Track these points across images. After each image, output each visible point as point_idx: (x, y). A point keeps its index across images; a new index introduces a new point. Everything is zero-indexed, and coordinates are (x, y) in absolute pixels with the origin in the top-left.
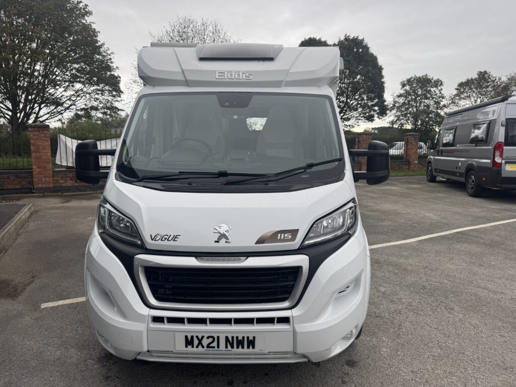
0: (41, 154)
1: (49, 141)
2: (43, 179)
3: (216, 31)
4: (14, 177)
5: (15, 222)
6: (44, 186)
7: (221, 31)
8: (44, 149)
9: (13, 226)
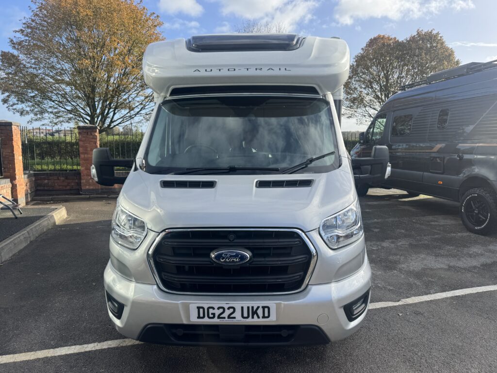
0: (89, 156)
2: (91, 181)
4: (63, 178)
5: (28, 230)
6: (91, 188)
8: (91, 150)
9: (23, 235)
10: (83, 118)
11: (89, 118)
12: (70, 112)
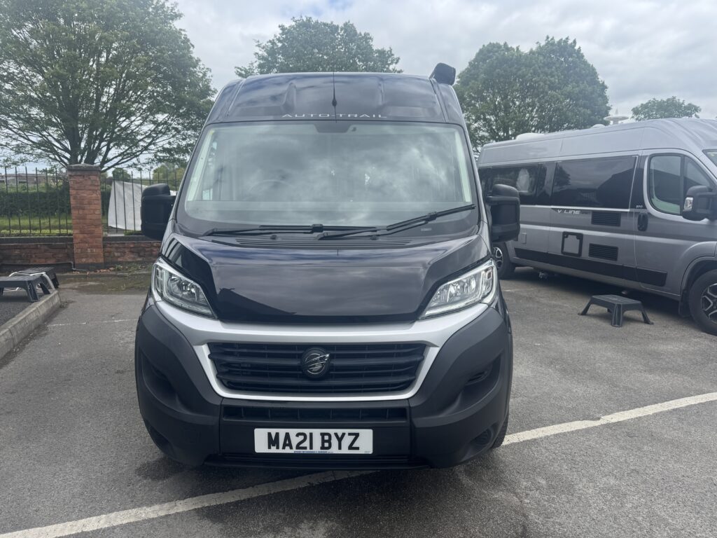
0: (86, 212)
1: (98, 192)
2: (89, 250)
4: (46, 248)
6: (90, 261)
8: (89, 204)
9: (3, 335)
10: (59, 156)
11: (68, 155)
12: (39, 145)
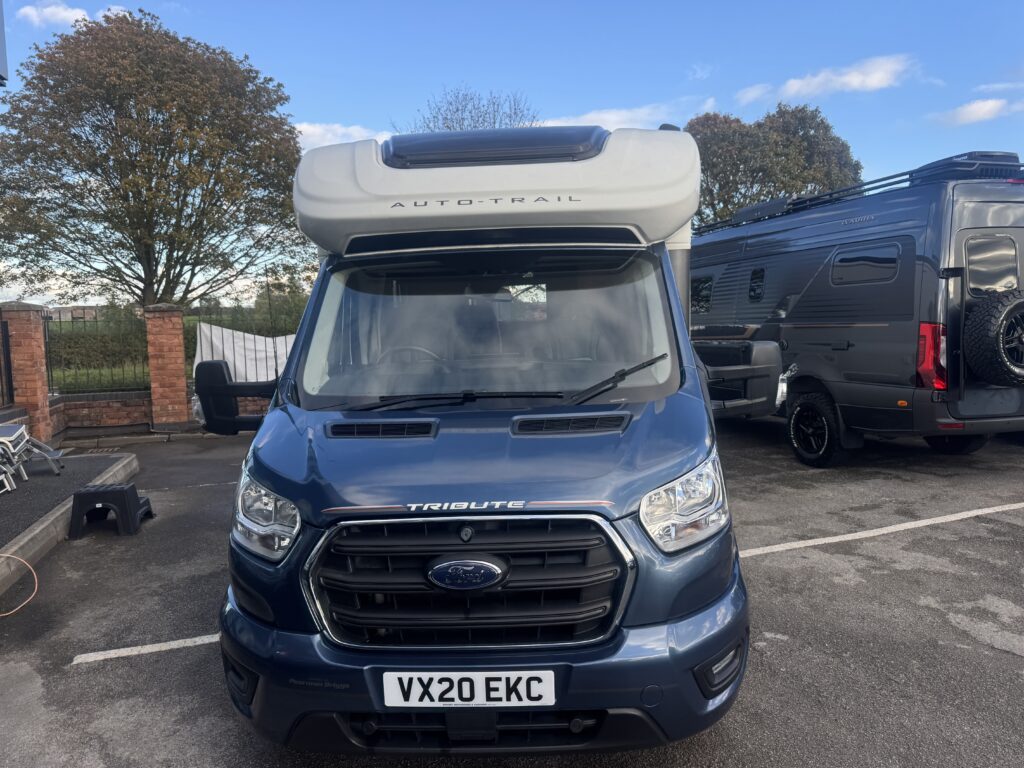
0: (166, 361)
1: (181, 337)
2: (170, 407)
3: (516, 113)
4: (118, 405)
6: (172, 420)
7: (526, 112)
8: (170, 350)
10: (129, 286)
12: (102, 273)
